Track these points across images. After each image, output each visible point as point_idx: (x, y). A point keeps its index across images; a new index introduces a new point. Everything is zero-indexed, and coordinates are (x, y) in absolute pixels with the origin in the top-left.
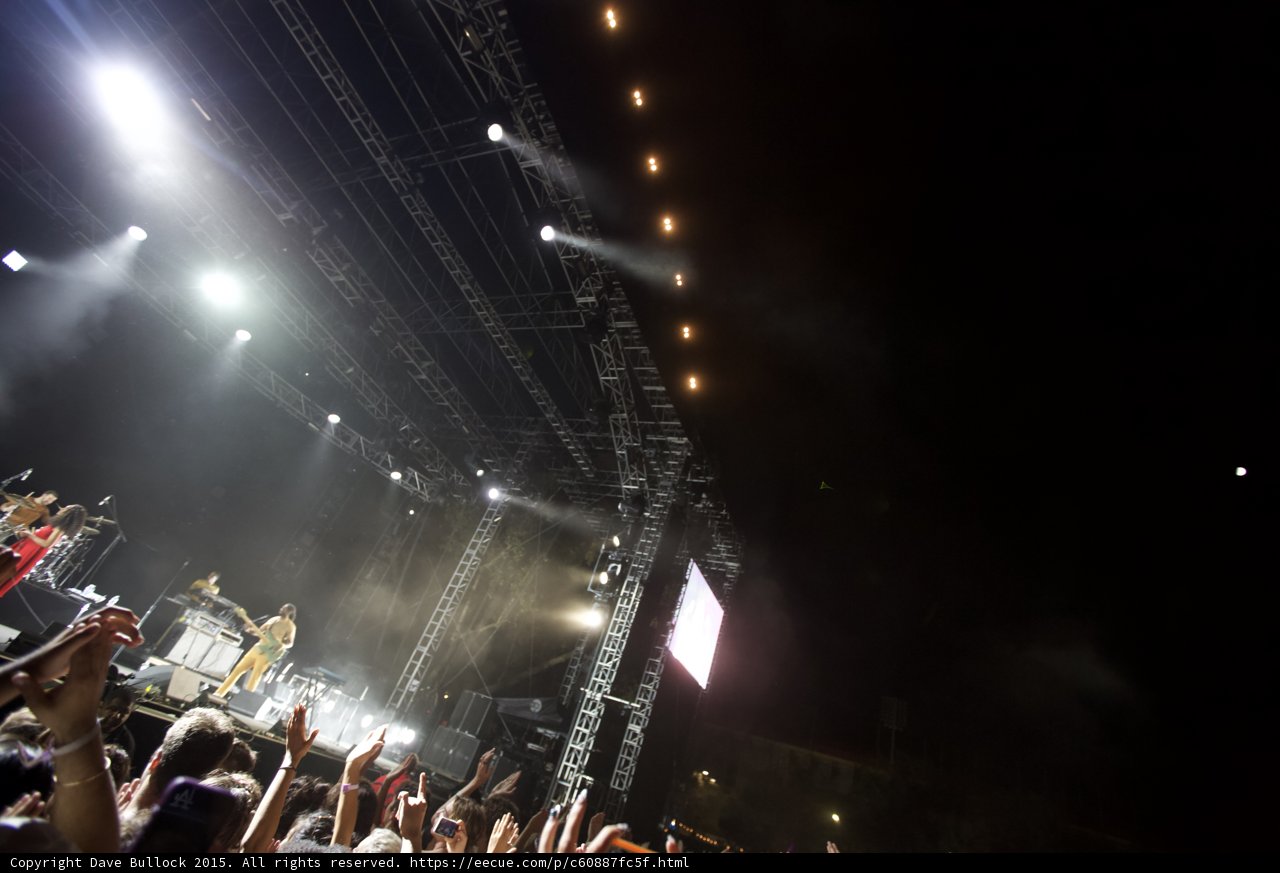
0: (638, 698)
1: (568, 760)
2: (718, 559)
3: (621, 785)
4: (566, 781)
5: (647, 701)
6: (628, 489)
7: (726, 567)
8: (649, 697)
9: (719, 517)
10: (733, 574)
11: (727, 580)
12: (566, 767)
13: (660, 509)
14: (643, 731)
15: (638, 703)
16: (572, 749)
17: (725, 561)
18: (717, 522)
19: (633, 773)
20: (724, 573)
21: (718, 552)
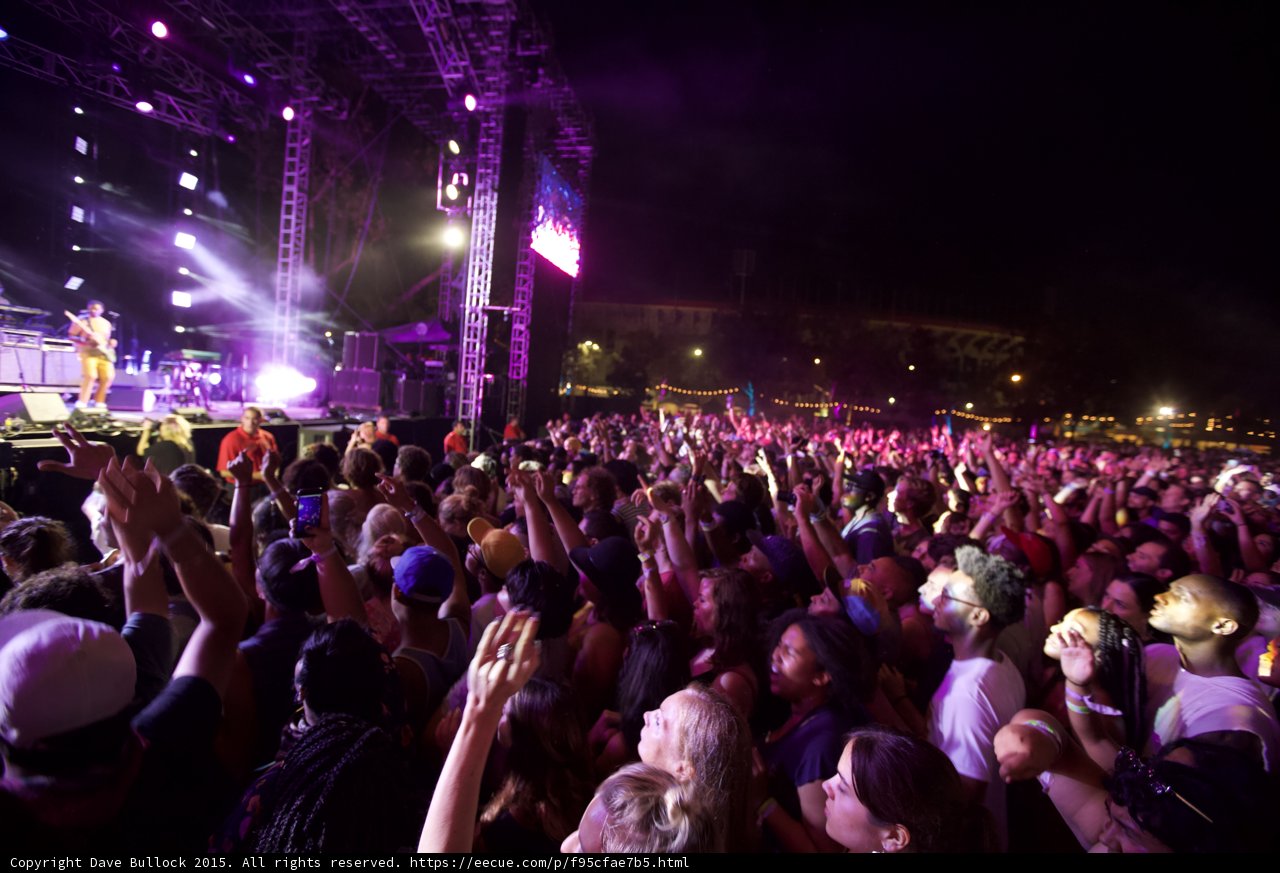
0: (516, 301)
1: (467, 368)
2: (570, 145)
3: (518, 374)
4: (469, 383)
5: (525, 302)
6: (452, 80)
7: (577, 152)
8: (526, 297)
9: (561, 96)
10: (586, 159)
11: (582, 167)
12: (466, 375)
13: (493, 98)
14: (527, 327)
15: (517, 307)
16: (467, 359)
17: (575, 145)
18: (560, 102)
19: (527, 362)
20: (577, 160)
21: (567, 136)
